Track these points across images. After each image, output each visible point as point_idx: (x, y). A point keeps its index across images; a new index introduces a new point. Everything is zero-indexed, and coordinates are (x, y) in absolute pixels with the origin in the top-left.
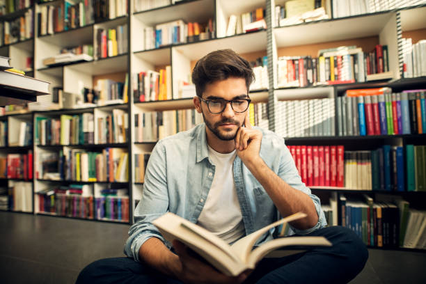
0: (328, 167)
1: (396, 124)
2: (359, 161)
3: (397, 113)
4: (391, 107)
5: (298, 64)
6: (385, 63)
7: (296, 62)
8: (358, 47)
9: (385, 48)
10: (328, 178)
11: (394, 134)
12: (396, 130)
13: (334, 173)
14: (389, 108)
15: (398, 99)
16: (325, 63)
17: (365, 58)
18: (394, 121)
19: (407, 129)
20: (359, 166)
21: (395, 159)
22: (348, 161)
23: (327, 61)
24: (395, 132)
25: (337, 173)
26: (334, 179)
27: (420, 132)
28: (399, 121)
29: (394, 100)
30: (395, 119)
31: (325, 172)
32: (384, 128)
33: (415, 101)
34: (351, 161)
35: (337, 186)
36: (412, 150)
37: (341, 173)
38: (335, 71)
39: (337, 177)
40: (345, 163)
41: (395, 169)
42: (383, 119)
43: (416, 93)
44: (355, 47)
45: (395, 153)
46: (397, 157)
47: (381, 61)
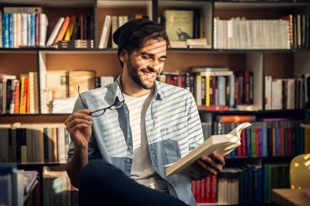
0: (203, 185)
1: (258, 148)
2: (230, 180)
3: (259, 139)
4: (255, 133)
5: (177, 80)
6: (251, 88)
7: (176, 78)
8: (230, 70)
9: (251, 74)
10: (203, 195)
11: (256, 156)
12: (258, 153)
13: (208, 190)
15: (260, 127)
16: (202, 82)
17: (235, 81)
18: (257, 146)
19: (265, 153)
20: (229, 184)
21: (256, 178)
22: (220, 179)
23: (203, 80)
24: (256, 154)
25: (211, 190)
26: (208, 195)
27: (274, 155)
28: (260, 145)
29: (257, 127)
30: (257, 144)
31: (200, 190)
32: (249, 151)
33: (272, 129)
34: (223, 179)
35: (210, 202)
36: (269, 167)
37: (214, 191)
38: (210, 91)
39: (211, 193)
40: (218, 181)
41: (256, 187)
42: (249, 144)
43: (272, 122)
44: (228, 69)
45: (256, 174)
46: (258, 176)
47: (247, 86)
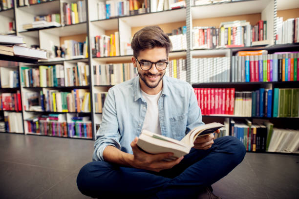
0: (224, 102)
1: (269, 74)
2: (244, 98)
3: (270, 67)
5: (207, 32)
6: (265, 33)
7: (205, 31)
8: (247, 21)
9: (265, 22)
10: (223, 109)
11: (267, 81)
12: (269, 78)
13: (228, 106)
14: (265, 64)
15: (271, 59)
16: (225, 32)
17: (252, 29)
18: (268, 73)
19: (275, 78)
20: (244, 101)
21: (266, 97)
22: (237, 98)
23: (226, 30)
24: (268, 80)
25: (230, 106)
26: (227, 110)
27: (284, 80)
29: (269, 59)
30: (269, 71)
31: (222, 105)
32: (261, 77)
33: (282, 60)
34: (239, 98)
35: (229, 114)
36: (278, 91)
37: (232, 106)
38: (231, 38)
39: (229, 108)
40: (235, 99)
41: (266, 104)
42: (261, 71)
43: (283, 55)
44: (245, 21)
45: (267, 94)
46: (268, 96)
47: (262, 31)
